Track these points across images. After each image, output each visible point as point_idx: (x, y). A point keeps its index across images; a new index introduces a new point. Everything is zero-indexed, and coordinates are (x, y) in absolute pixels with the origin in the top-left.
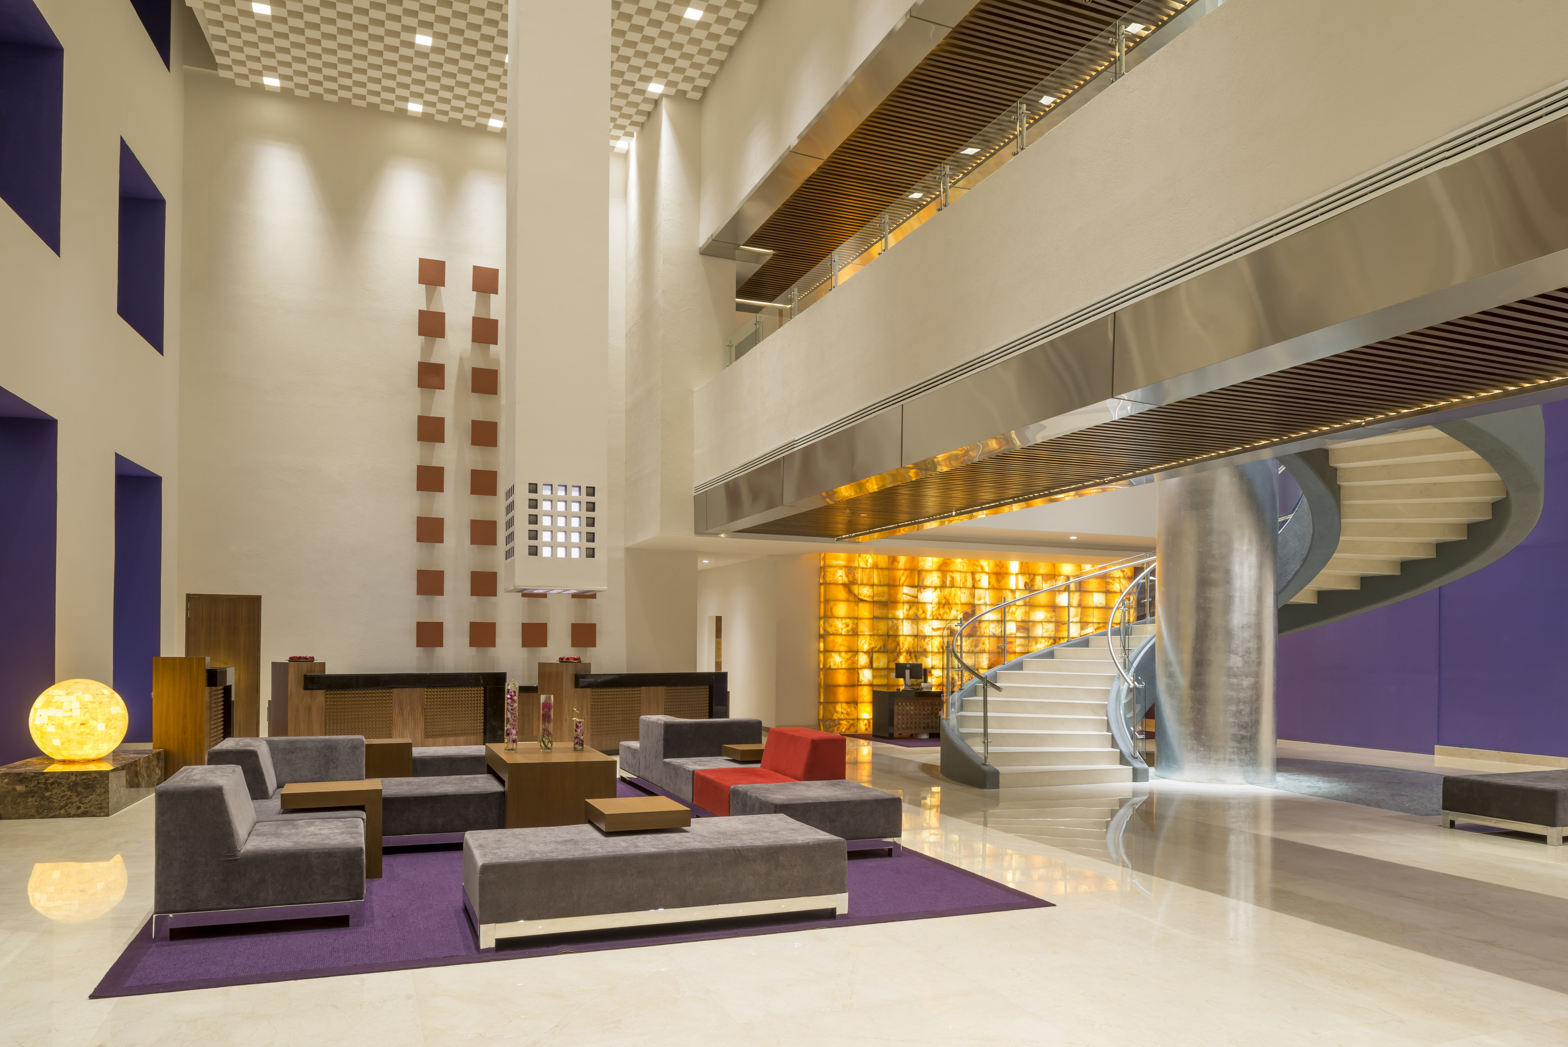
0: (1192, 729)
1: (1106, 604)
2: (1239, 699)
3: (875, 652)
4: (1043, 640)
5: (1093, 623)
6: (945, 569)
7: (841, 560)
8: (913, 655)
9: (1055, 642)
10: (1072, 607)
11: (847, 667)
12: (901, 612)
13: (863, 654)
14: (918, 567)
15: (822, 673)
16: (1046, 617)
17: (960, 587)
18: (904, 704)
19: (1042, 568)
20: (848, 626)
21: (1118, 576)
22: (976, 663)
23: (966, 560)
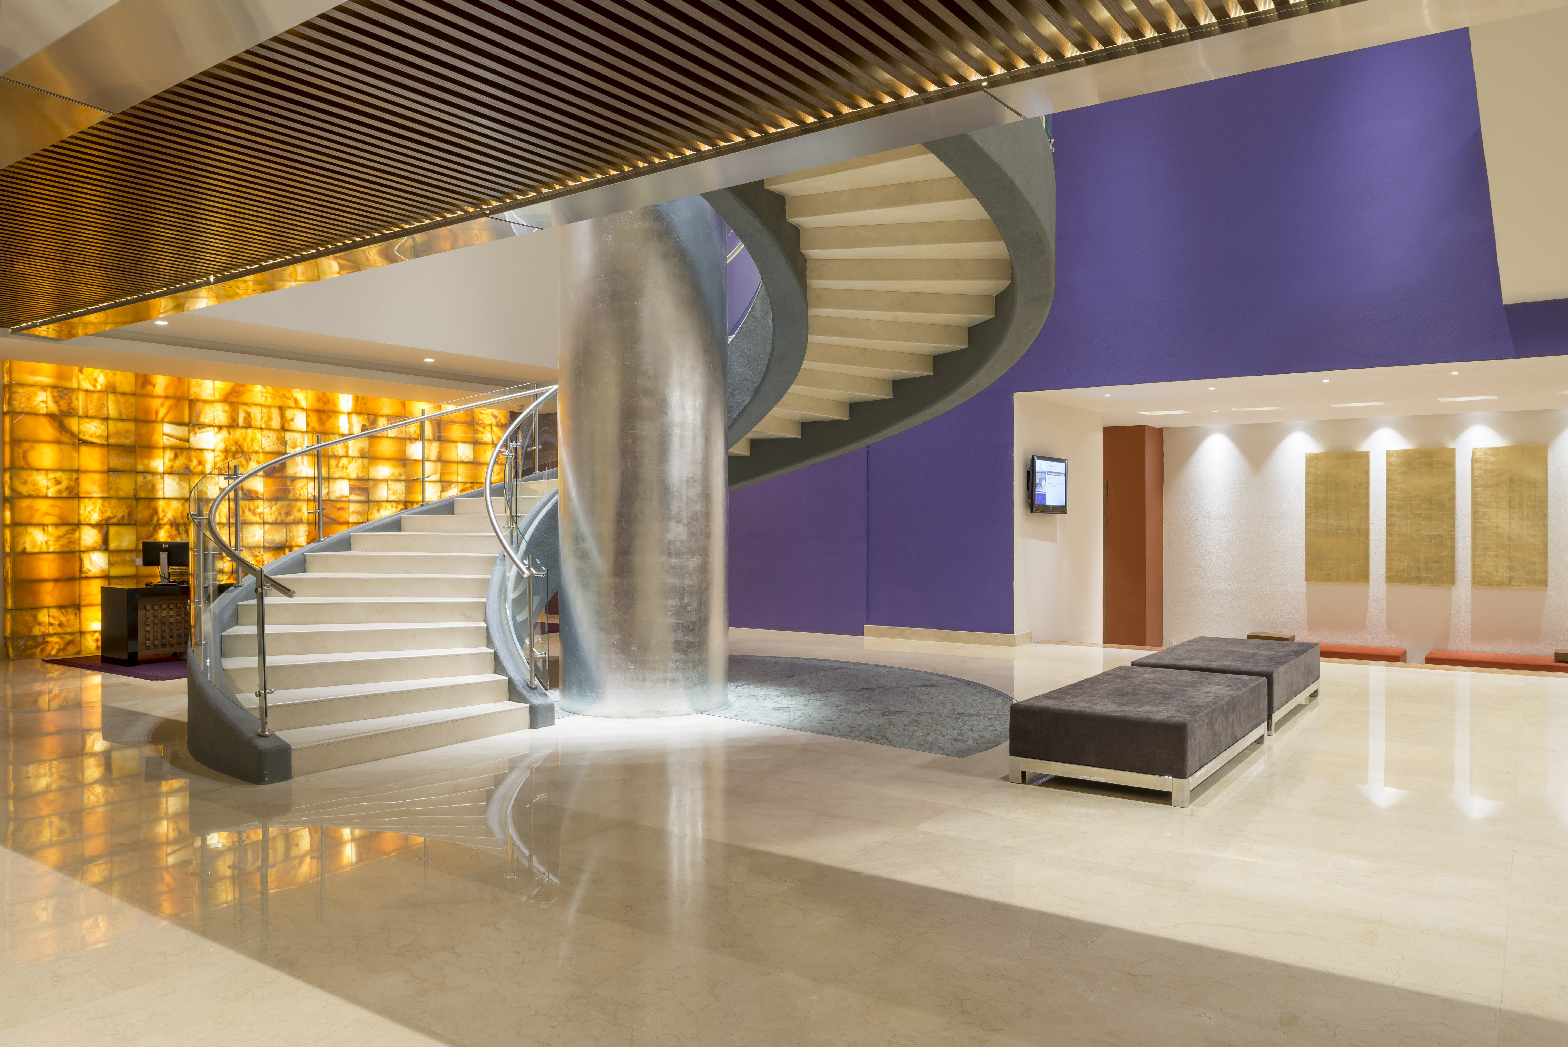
0: (618, 636)
1: (475, 457)
2: (684, 588)
3: (113, 524)
4: (389, 506)
5: (457, 482)
6: (235, 400)
7: (44, 376)
8: (182, 529)
9: (406, 507)
10: (429, 460)
11: (58, 550)
12: (159, 463)
13: (89, 528)
14: (189, 395)
15: (8, 560)
16: (393, 474)
17: (261, 429)
18: (156, 607)
19: (387, 406)
20: (58, 483)
21: (489, 422)
22: (288, 538)
23: (270, 389)
